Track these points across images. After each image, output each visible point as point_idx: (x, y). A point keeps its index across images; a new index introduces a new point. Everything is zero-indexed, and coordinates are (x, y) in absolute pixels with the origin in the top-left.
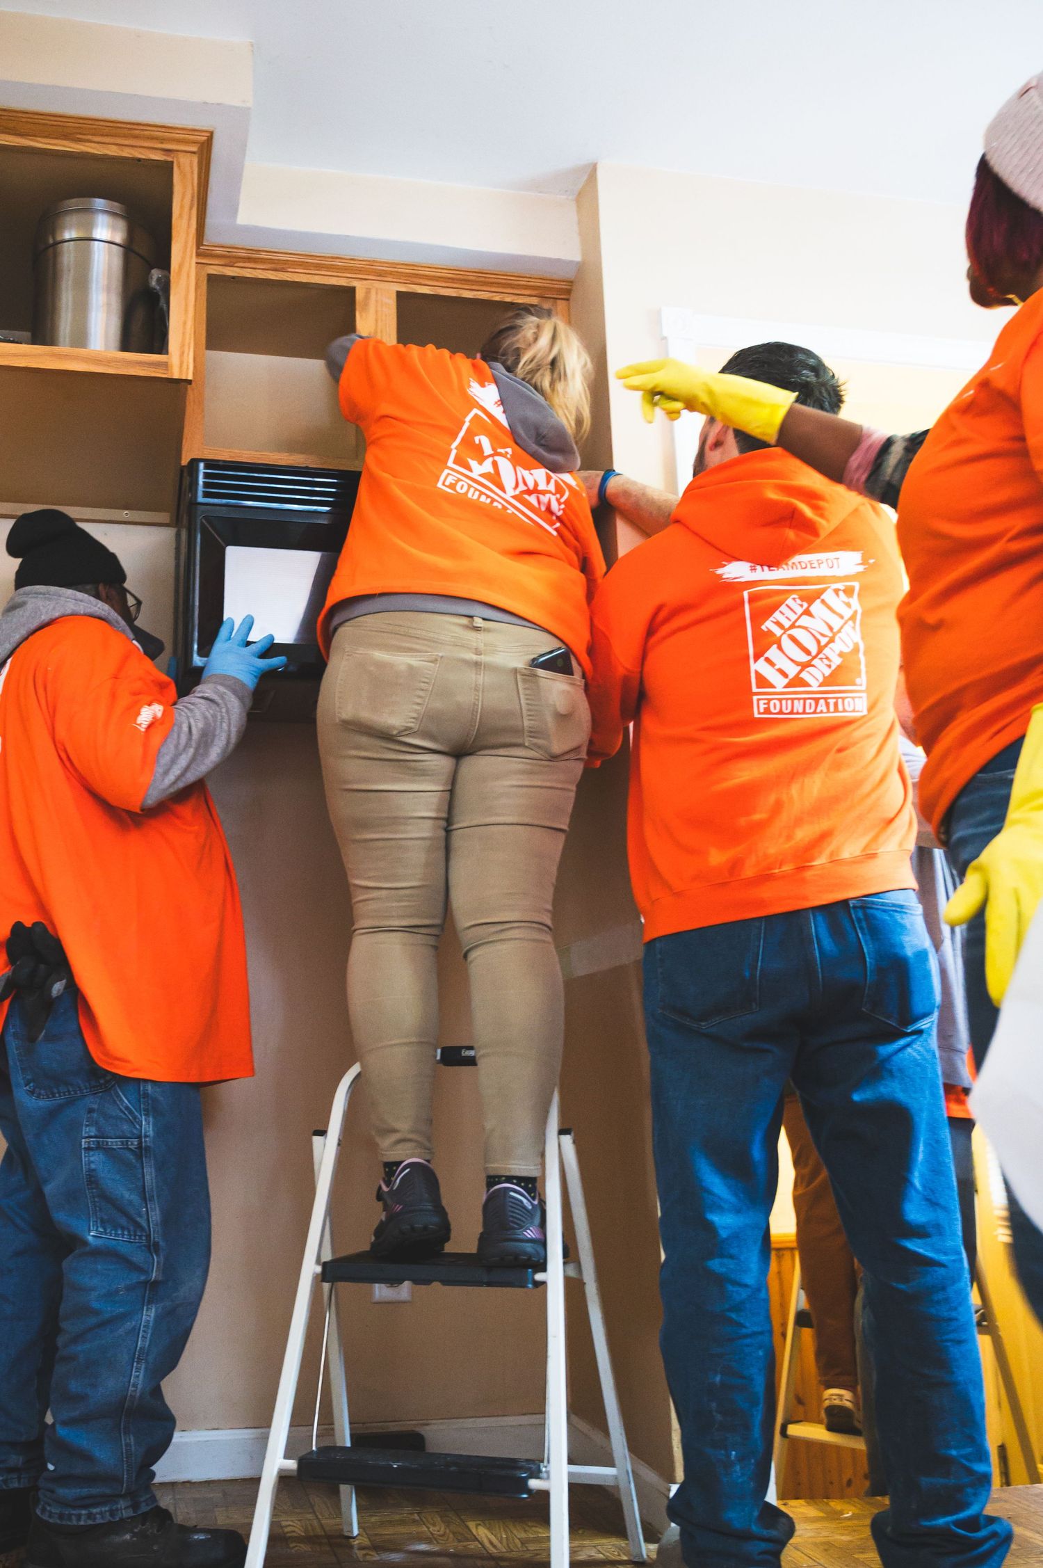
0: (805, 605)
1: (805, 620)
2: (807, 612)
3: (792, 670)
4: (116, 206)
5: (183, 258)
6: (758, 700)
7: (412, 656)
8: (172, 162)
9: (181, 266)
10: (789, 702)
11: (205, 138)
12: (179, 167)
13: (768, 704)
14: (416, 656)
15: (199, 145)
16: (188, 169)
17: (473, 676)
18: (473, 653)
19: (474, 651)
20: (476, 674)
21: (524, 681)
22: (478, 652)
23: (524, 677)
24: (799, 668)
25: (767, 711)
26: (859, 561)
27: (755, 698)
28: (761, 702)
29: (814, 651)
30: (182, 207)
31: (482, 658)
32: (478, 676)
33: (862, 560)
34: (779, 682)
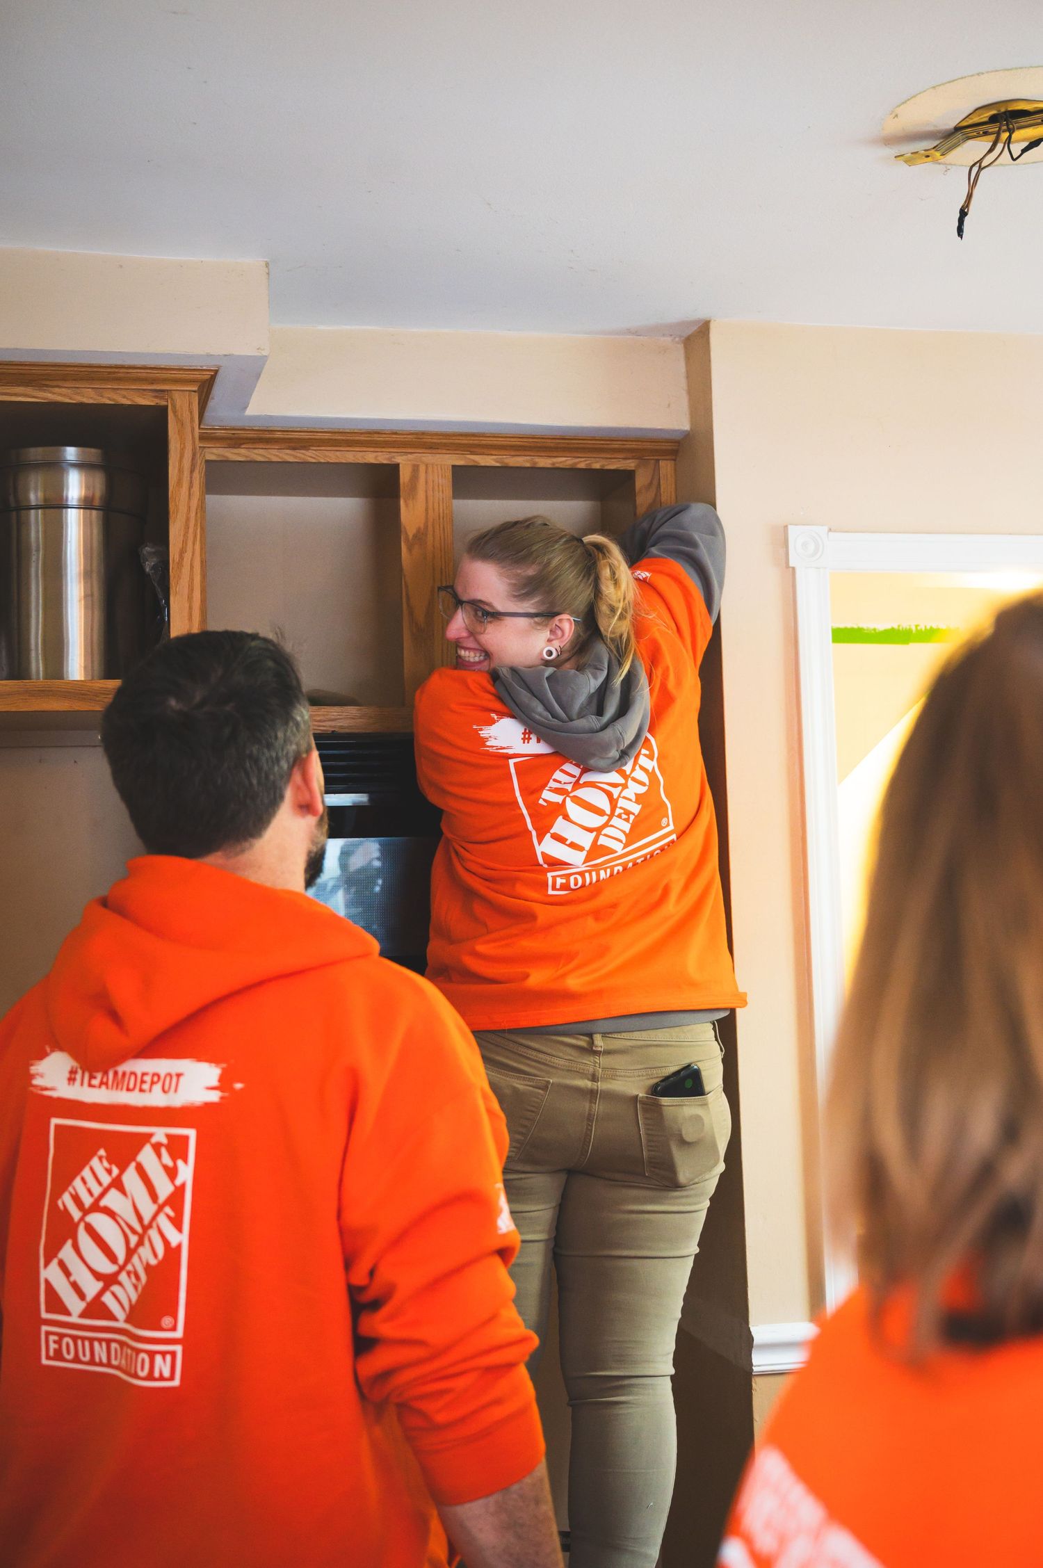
0: (115, 1171)
1: (113, 1200)
2: (117, 1184)
3: (92, 1287)
4: (93, 454)
5: (185, 542)
6: (48, 1333)
7: (518, 1078)
8: (166, 407)
9: (182, 552)
10: (87, 1343)
11: (207, 377)
12: (175, 412)
13: (59, 1342)
14: (524, 1079)
15: (199, 384)
16: (186, 415)
17: (587, 1105)
18: (588, 1079)
19: (590, 1077)
20: (591, 1102)
21: (645, 1111)
22: (594, 1078)
23: (644, 1106)
24: (100, 1285)
25: (58, 1356)
26: (214, 1082)
27: (44, 1328)
28: (52, 1338)
29: (121, 1257)
30: (181, 471)
31: (602, 1086)
32: (593, 1105)
33: (220, 1080)
34: (75, 1306)
